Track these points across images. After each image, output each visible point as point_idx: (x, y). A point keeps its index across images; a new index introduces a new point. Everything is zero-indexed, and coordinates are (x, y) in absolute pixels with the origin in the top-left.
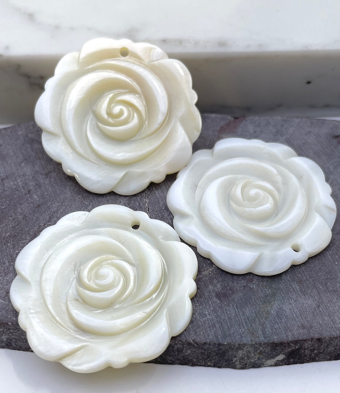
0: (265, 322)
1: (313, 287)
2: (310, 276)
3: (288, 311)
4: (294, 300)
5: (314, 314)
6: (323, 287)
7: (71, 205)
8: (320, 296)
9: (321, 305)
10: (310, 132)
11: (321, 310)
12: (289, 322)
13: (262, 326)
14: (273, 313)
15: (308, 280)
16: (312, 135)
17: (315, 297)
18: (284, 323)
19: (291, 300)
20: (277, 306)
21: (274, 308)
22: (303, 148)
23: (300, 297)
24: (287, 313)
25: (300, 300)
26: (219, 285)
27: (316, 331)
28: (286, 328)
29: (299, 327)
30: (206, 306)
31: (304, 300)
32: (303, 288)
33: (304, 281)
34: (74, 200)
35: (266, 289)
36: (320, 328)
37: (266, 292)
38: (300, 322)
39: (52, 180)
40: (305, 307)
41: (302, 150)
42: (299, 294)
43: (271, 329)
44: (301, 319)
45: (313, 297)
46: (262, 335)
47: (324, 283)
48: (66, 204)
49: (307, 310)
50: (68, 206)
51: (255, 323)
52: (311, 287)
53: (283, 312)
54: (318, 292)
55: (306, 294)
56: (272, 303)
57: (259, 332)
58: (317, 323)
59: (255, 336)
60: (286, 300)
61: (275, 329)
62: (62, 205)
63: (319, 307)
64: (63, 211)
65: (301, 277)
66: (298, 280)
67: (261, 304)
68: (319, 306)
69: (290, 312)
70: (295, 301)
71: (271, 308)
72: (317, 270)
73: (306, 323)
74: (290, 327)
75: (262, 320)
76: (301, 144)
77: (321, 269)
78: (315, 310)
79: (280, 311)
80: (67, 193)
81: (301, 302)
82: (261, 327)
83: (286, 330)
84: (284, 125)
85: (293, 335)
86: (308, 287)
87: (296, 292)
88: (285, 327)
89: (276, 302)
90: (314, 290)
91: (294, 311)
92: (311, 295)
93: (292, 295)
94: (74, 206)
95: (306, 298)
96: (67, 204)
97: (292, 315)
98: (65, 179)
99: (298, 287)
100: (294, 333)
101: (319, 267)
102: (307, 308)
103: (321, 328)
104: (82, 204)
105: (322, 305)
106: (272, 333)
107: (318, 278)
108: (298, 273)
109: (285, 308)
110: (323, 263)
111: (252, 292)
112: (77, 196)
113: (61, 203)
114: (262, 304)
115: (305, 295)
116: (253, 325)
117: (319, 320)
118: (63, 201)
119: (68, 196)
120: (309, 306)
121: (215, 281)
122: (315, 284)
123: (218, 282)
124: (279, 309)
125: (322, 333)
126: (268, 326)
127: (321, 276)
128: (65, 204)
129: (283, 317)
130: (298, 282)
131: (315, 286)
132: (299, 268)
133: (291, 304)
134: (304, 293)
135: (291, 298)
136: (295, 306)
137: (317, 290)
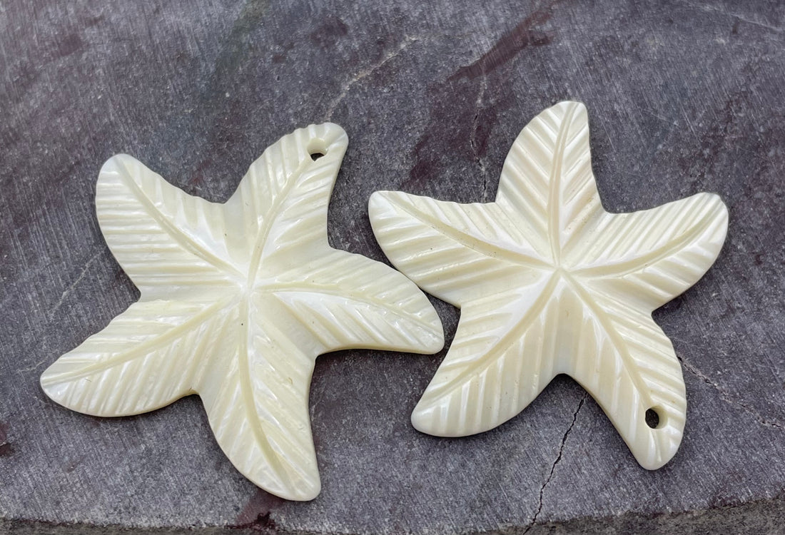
1: (160, 47)
2: (160, 69)
4: (201, 23)
6: (139, 47)
8: (150, 30)
9: (152, 14)
15: (167, 61)
17: (160, 28)
19: (206, 23)
20: (234, 11)
21: (240, 8)
23: (188, 29)
25: (189, 23)
26: (340, 48)
30: (366, 11)
31: (180, 24)
32: (178, 45)
33: (173, 60)
35: (252, 42)
37: (251, 36)
40: (182, 9)
42: (189, 33)
45: (163, 28)
47: (137, 55)
52: (163, 47)
54: (151, 38)
56: (242, 17)
60: (215, 22)
63: (157, 9)
65: (177, 68)
66: (185, 61)
67: (264, 16)
68: (157, 11)
70: (198, 21)
71: (246, 8)
72: (143, 82)
77: (134, 83)
78: (165, 6)
81: (188, 20)
86: (169, 48)
87: (193, 38)
89: (236, 19)
90: (158, 42)
92: (166, 32)
93: (203, 32)
95: (177, 25)
99: (189, 48)
101: (138, 87)
102: (179, 9)
107: (144, 66)
108: (184, 75)
109: (220, 8)
110: (126, 95)
111: (277, 38)
114: (261, 15)
120: (175, 11)
121: (346, 56)
122: (154, 53)
123: (340, 55)
124: (232, 6)
127: (138, 71)
130: (186, 58)
131: (155, 49)
132: (178, 85)
133: (209, 15)
134: (179, 36)
135: (207, 26)
136: (202, 12)
137: (153, 42)
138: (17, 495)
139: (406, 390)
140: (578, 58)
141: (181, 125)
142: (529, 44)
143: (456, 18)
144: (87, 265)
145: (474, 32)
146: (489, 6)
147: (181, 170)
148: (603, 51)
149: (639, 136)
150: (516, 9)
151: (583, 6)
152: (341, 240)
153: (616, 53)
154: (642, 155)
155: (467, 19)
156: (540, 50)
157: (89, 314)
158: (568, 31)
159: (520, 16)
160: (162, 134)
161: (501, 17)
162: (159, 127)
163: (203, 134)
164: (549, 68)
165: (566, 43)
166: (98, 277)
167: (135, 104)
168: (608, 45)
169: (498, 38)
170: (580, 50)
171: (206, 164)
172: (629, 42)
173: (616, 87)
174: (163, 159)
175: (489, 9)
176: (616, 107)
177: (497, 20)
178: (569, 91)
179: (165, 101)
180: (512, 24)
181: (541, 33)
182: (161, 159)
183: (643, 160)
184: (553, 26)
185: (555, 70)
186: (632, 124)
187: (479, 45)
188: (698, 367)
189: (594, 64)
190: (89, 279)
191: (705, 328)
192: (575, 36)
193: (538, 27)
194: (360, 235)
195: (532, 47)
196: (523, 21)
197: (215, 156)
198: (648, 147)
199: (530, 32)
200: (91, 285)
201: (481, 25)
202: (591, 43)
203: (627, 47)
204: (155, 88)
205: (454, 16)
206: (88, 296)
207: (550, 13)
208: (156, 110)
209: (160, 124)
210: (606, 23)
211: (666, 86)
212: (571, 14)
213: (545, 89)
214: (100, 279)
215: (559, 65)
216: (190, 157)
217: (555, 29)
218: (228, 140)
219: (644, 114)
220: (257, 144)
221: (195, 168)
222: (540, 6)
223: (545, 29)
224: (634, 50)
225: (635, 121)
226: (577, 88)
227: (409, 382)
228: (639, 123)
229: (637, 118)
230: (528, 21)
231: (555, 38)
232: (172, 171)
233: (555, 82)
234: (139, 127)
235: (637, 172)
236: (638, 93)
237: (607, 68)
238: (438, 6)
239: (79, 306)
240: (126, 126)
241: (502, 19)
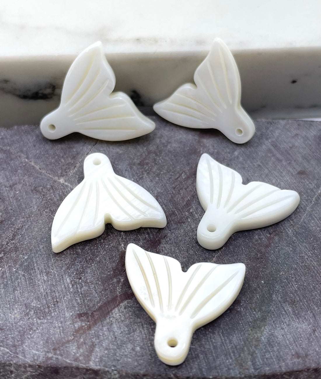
0: (255, 351)
1: (307, 309)
2: (303, 296)
3: (280, 337)
4: (286, 324)
5: (309, 339)
6: (319, 309)
7: (37, 220)
8: (316, 319)
9: (316, 329)
10: (297, 134)
11: (317, 335)
12: (282, 351)
13: (252, 355)
14: (263, 340)
15: (301, 301)
16: (300, 138)
17: (310, 320)
18: (276, 351)
19: (283, 324)
20: (268, 332)
21: (265, 334)
22: (290, 152)
23: (293, 320)
24: (279, 339)
25: (293, 324)
27: (313, 360)
28: (279, 357)
29: (293, 355)
31: (298, 323)
32: (297, 310)
33: (297, 302)
34: (41, 214)
35: (254, 313)
36: (316, 356)
37: (256, 316)
38: (294, 350)
39: (17, 192)
40: (299, 333)
41: (289, 154)
42: (292, 317)
43: (262, 359)
44: (295, 347)
45: (308, 320)
46: (252, 366)
47: (319, 304)
48: (32, 219)
49: (301, 336)
50: (34, 221)
51: (244, 352)
52: (305, 309)
53: (275, 339)
54: (313, 314)
55: (300, 316)
56: (263, 328)
57: (248, 363)
58: (313, 350)
59: (244, 368)
60: (278, 325)
61: (267, 359)
62: (28, 221)
63: (314, 332)
64: (28, 227)
65: (294, 297)
66: (290, 301)
67: (249, 329)
68: (314, 331)
69: (282, 338)
70: (288, 325)
71: (261, 334)
72: (311, 288)
73: (301, 351)
74: (283, 355)
75: (252, 348)
76: (289, 148)
77: (316, 288)
78: (310, 335)
79: (272, 338)
80: (34, 208)
81: (294, 326)
82: (250, 357)
83: (279, 360)
84: (269, 128)
85: (287, 365)
86: (301, 308)
87: (289, 315)
88: (277, 356)
89: (266, 327)
90: (309, 312)
91: (287, 338)
92: (305, 318)
93: (284, 319)
94: (41, 222)
95: (300, 322)
96: (33, 220)
97: (285, 342)
98: (31, 191)
99: (290, 309)
100: (288, 363)
101: (313, 286)
102: (301, 333)
103: (318, 356)
104: (49, 219)
105: (318, 329)
106: (263, 364)
107: (313, 297)
108: (289, 293)
109: (277, 334)
110: (317, 281)
111: (240, 315)
112: (44, 210)
113: (26, 218)
114: (251, 330)
115: (298, 318)
116: (242, 355)
117: (315, 347)
118: (28, 216)
119: (34, 211)
120: (303, 331)
122: (309, 305)
124: (270, 335)
125: (319, 362)
126: (259, 355)
127: (316, 295)
128: (30, 219)
129: (275, 345)
130: (290, 303)
131: (309, 307)
132: (291, 287)
133: (282, 329)
134: (297, 315)
135: (282, 322)
136: (287, 331)
137: (312, 312)
138: (315, 127)
139: (162, 158)
140: (62, 305)
141: (284, 266)
142: (90, 314)
143: (133, 330)
144: (313, 203)
145: (123, 321)
146: (112, 338)
147: (279, 244)
148: (47, 310)
149: (36, 262)
150: (96, 336)
151: (53, 339)
152: (194, 213)
153: (39, 309)
154: (37, 253)
155: (126, 329)
156: (84, 310)
157: (306, 184)
158: (65, 322)
159: (93, 332)
160: (293, 261)
161: (105, 331)
162: (296, 265)
163: (272, 261)
164: (80, 299)
165: (67, 315)
166: (306, 198)
167: (312, 276)
168: (43, 314)
169: (108, 317)
170: (60, 311)
171: (267, 246)
172: (30, 316)
173: (43, 289)
174: (290, 249)
175: (113, 336)
176: (46, 278)
177: (108, 329)
178: (71, 286)
179: (296, 279)
180: (99, 326)
181: (82, 321)
182: (291, 249)
183: (37, 251)
184: (74, 326)
185: (77, 298)
186: (39, 269)
187: (120, 313)
188: (33, 166)
189: (54, 302)
190: (310, 197)
191: (26, 180)
192: (62, 319)
193: (83, 324)
194: (185, 215)
195: (88, 312)
196: (92, 329)
197: (263, 250)
198: (33, 257)
199: (88, 321)
200: (309, 195)
201: (118, 325)
202: (53, 315)
203: (32, 313)
204: (304, 286)
205: (134, 331)
206: (309, 191)
207: (75, 334)
208: (300, 274)
209: (296, 266)
210: (41, 328)
211: (14, 290)
212: (62, 334)
213: (84, 287)
214: (305, 197)
215: (74, 301)
216: (276, 250)
217: (73, 323)
218: (258, 258)
219: (31, 274)
220: (242, 256)
221: (272, 244)
222: (80, 338)
223: (79, 324)
224: (28, 311)
225: (37, 270)
226: (66, 288)
227: (161, 161)
228: (35, 269)
229: (35, 272)
230: (89, 328)
231: (74, 318)
232: (284, 243)
233: (78, 291)
234: (306, 264)
235: (42, 245)
236: (31, 286)
237: (46, 300)
238: (144, 338)
239: (311, 187)
240: (314, 265)
241: (105, 330)
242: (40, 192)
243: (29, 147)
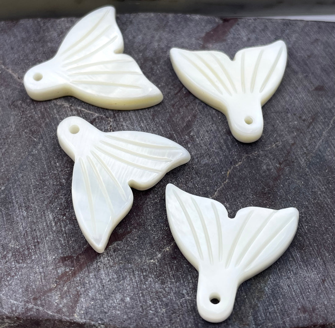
0: (257, 304)
2: (314, 239)
3: (286, 287)
4: (293, 272)
5: (317, 291)
6: (330, 255)
7: (16, 143)
8: (326, 267)
9: (326, 279)
10: (317, 40)
11: (327, 286)
12: (287, 304)
13: (253, 309)
14: (267, 290)
15: (311, 245)
16: (320, 44)
17: (319, 268)
18: (280, 304)
19: (290, 272)
20: (273, 281)
21: (269, 284)
22: (308, 62)
23: (301, 268)
24: (284, 290)
25: (301, 272)
27: (320, 315)
28: (283, 311)
29: (299, 309)
30: (184, 282)
31: (306, 272)
32: (306, 256)
33: (307, 246)
34: (20, 135)
36: (325, 311)
38: (301, 303)
40: (307, 283)
41: (306, 64)
42: (300, 265)
43: (264, 314)
44: (302, 299)
46: (253, 322)
47: (331, 249)
48: (9, 141)
49: (309, 287)
50: (12, 144)
51: (245, 305)
52: (315, 255)
53: (280, 290)
54: (324, 262)
55: (309, 264)
56: (267, 277)
57: (249, 318)
58: (322, 304)
59: (244, 323)
60: (284, 273)
61: (270, 313)
62: (5, 143)
63: (324, 283)
64: (5, 151)
65: (303, 241)
66: (299, 245)
68: (324, 281)
69: (288, 289)
70: (295, 274)
71: (265, 284)
72: (322, 230)
73: (308, 305)
74: (288, 309)
75: (254, 300)
76: (306, 57)
77: (328, 230)
78: (319, 286)
79: (276, 288)
80: (11, 127)
81: (302, 275)
82: (252, 310)
83: (283, 314)
84: (284, 31)
85: (291, 320)
86: (311, 254)
87: (297, 261)
88: (282, 310)
89: (271, 275)
90: (319, 259)
91: (293, 288)
92: (314, 266)
93: (291, 266)
94: (20, 145)
95: (308, 270)
96: (11, 142)
97: (291, 293)
98: (9, 106)
99: (298, 254)
100: (293, 318)
101: (325, 227)
102: (310, 283)
103: (326, 310)
104: (29, 142)
105: (328, 278)
106: (266, 319)
107: (324, 241)
108: (298, 236)
109: (282, 284)
110: (331, 222)
112: (23, 131)
113: (3, 140)
115: (306, 266)
116: (243, 308)
117: (323, 300)
118: (5, 138)
119: (12, 131)
120: (312, 281)
122: (320, 250)
124: (275, 286)
125: (327, 317)
126: (261, 308)
127: (327, 239)
128: (8, 141)
129: (280, 297)
130: (299, 247)
131: (319, 253)
132: (301, 229)
133: (289, 278)
134: (306, 263)
135: (289, 270)
136: (294, 281)
137: (322, 258)
139: (161, 67)
140: (44, 247)
141: (294, 203)
142: (75, 258)
143: (123, 277)
144: (331, 126)
145: (111, 267)
146: (99, 287)
147: (290, 176)
148: (26, 252)
149: (15, 194)
150: (81, 284)
151: (34, 287)
152: (195, 137)
153: (18, 250)
154: (15, 183)
155: (115, 276)
156: (68, 253)
157: (324, 103)
158: (47, 267)
159: (78, 279)
160: (305, 197)
161: (92, 278)
162: (308, 202)
163: (281, 197)
164: (64, 240)
165: (50, 258)
167: (325, 216)
168: (22, 257)
169: (95, 262)
170: (42, 253)
171: (276, 179)
172: (7, 259)
173: (23, 227)
174: (301, 183)
175: (100, 284)
176: (25, 214)
177: (95, 275)
178: (53, 224)
179: (307, 218)
180: (85, 272)
181: (66, 266)
182: (303, 182)
183: (15, 180)
184: (57, 271)
185: (60, 239)
186: (17, 203)
187: (109, 257)
188: (10, 75)
189: (34, 243)
190: (328, 119)
191: (2, 92)
192: (44, 263)
193: (67, 270)
194: (185, 139)
195: (73, 255)
196: (77, 275)
197: (271, 183)
198: (10, 188)
199: (73, 267)
200: (326, 117)
201: (106, 272)
202: (33, 258)
203: (10, 255)
204: (315, 227)
205: (124, 278)
206: (327, 112)
207: (58, 281)
208: (312, 213)
209: (307, 203)
210: (20, 273)
212: (43, 280)
213: (69, 225)
214: (322, 119)
215: (57, 242)
216: (286, 183)
217: (56, 268)
218: (265, 193)
219: (8, 209)
220: (247, 191)
221: (282, 177)
222: (64, 286)
223: (63, 269)
224: (5, 253)
225: (15, 204)
226: (48, 226)
227: (159, 71)
228: (13, 203)
229: (14, 206)
230: (74, 274)
231: (57, 262)
232: (295, 176)
233: (62, 230)
234: (319, 201)
235: (21, 173)
236: (9, 223)
237: (26, 240)
238: (135, 286)
239: (330, 107)
240: (327, 202)
241: (91, 277)
242: (19, 108)
243: (6, 50)
